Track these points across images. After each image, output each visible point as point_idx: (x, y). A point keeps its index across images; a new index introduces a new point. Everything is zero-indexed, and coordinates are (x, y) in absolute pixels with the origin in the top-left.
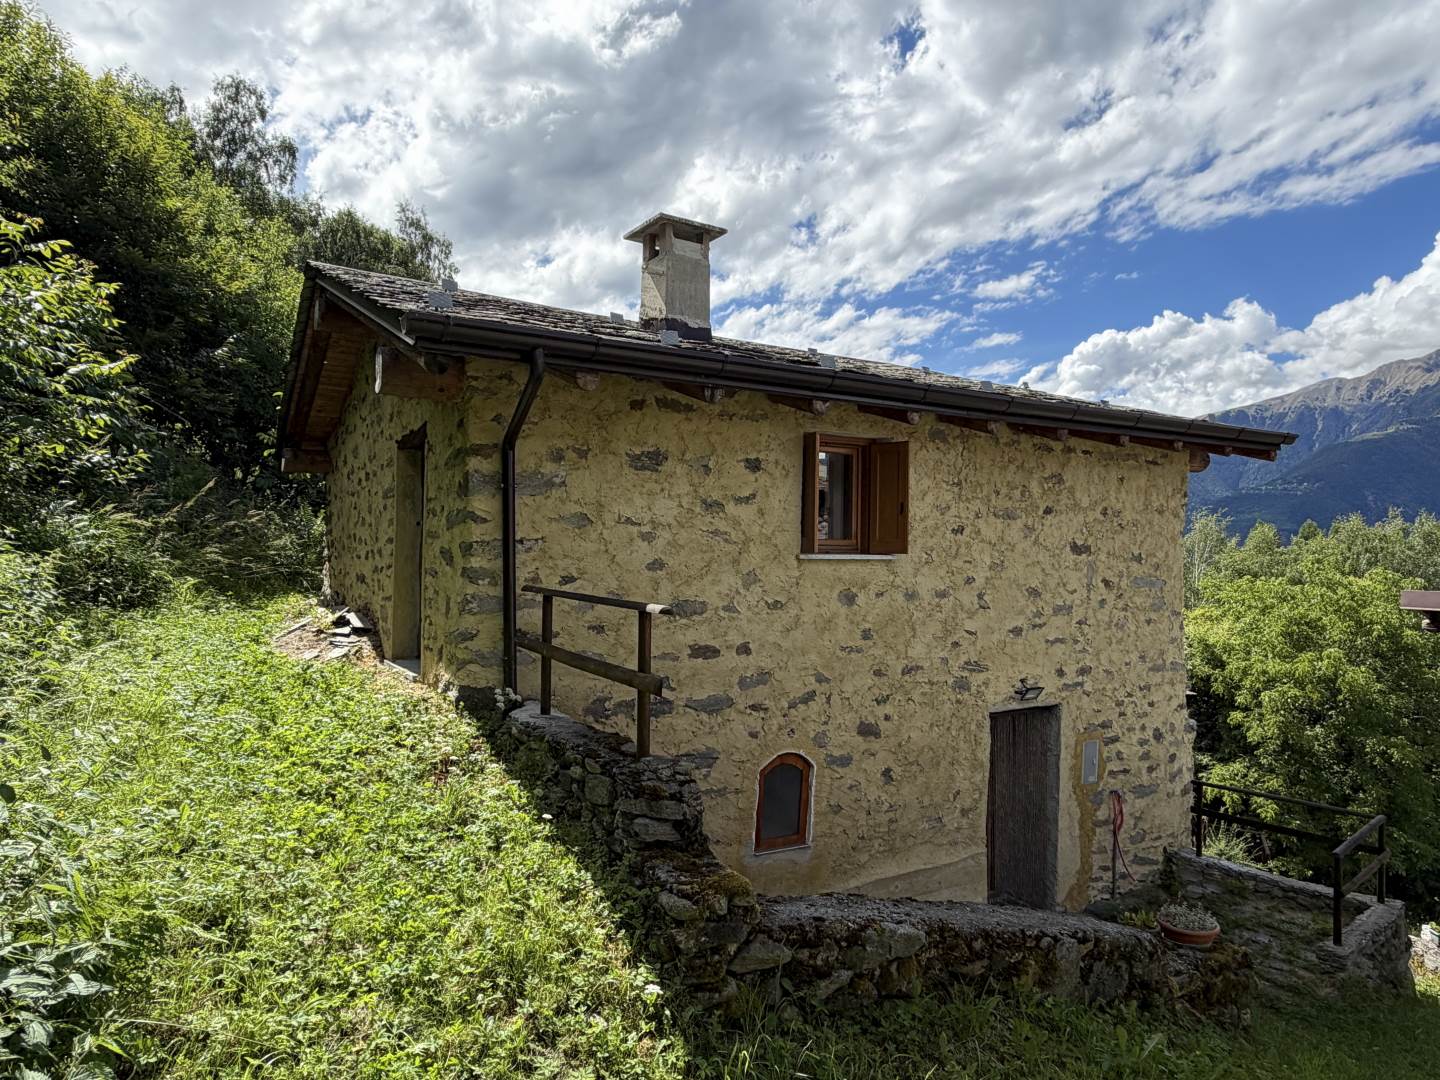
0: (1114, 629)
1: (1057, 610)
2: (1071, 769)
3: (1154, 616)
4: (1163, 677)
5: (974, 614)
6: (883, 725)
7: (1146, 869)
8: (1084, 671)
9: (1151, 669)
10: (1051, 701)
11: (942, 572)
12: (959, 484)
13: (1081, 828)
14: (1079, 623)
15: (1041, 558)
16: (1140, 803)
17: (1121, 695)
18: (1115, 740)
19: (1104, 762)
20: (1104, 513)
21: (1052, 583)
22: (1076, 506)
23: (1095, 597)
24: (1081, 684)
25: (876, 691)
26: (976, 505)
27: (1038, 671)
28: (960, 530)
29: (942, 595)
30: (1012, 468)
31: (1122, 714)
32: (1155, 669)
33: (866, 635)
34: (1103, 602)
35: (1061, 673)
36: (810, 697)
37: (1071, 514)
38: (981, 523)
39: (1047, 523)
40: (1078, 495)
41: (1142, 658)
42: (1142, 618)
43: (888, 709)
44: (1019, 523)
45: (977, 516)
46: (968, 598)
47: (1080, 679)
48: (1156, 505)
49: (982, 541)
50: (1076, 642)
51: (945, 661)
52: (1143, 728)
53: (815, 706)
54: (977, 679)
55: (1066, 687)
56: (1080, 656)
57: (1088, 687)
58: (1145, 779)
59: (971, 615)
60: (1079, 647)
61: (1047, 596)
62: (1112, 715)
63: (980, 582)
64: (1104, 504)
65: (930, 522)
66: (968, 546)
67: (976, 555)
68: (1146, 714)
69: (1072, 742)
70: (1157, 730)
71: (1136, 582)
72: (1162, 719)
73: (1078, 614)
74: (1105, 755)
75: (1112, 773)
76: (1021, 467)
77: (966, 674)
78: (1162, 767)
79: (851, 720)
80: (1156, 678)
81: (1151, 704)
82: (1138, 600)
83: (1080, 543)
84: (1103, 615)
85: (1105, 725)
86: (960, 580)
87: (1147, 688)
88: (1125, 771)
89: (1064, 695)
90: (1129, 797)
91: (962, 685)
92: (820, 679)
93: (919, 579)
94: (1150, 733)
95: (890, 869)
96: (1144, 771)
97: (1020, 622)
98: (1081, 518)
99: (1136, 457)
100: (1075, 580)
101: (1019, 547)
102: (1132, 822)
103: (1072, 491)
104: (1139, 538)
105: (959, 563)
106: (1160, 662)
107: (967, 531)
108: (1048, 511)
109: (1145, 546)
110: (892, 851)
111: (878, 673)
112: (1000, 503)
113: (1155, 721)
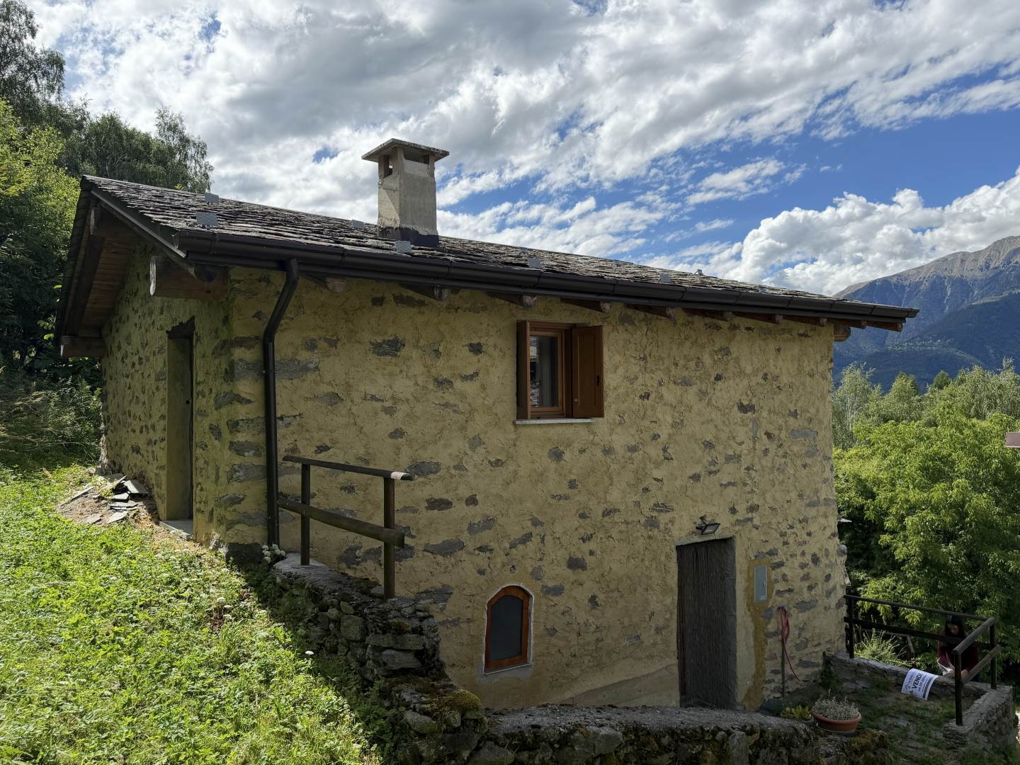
0: (776, 473)
1: (729, 459)
2: (747, 589)
3: (808, 461)
4: (818, 511)
5: (661, 463)
6: (589, 560)
7: (809, 671)
8: (753, 509)
9: (808, 505)
10: (727, 535)
11: (633, 431)
12: (644, 359)
13: (756, 638)
14: (748, 469)
15: (713, 416)
16: (803, 616)
17: (784, 527)
18: (781, 564)
19: (772, 583)
20: (765, 377)
21: (723, 436)
22: (742, 373)
23: (760, 447)
24: (751, 520)
25: (581, 531)
26: (659, 375)
27: (714, 510)
28: (646, 396)
29: (633, 449)
30: (688, 344)
31: (785, 543)
32: (812, 505)
33: (572, 485)
34: (766, 451)
35: (733, 511)
36: (527, 538)
37: (738, 380)
38: (664, 390)
39: (718, 388)
40: (743, 364)
41: (800, 496)
42: (799, 463)
43: (592, 545)
44: (694, 389)
45: (660, 384)
46: (654, 451)
47: (750, 515)
48: (807, 369)
49: (665, 404)
50: (745, 484)
51: (637, 504)
52: (803, 554)
53: (532, 545)
54: (663, 518)
55: (738, 522)
56: (749, 496)
57: (756, 521)
58: (806, 596)
59: (657, 465)
60: (748, 489)
61: (720, 448)
62: (776, 543)
63: (664, 437)
64: (765, 371)
65: (622, 390)
66: (653, 408)
67: (660, 416)
68: (805, 543)
69: (745, 567)
70: (814, 555)
71: (794, 433)
72: (818, 545)
73: (745, 462)
74: (773, 577)
75: (779, 592)
76: (695, 342)
77: (655, 514)
78: (820, 585)
79: (562, 555)
80: (812, 512)
81: (809, 534)
82: (795, 448)
83: (745, 403)
84: (766, 462)
85: (772, 553)
86: (647, 436)
87: (805, 520)
88: (790, 591)
89: (737, 528)
90: (793, 612)
91: (652, 523)
92: (536, 523)
93: (614, 437)
94: (808, 558)
95: (598, 681)
96: (805, 590)
97: (698, 469)
98: (745, 382)
99: (790, 331)
100: (742, 433)
101: (695, 408)
102: (797, 632)
103: (737, 360)
104: (794, 397)
105: (646, 423)
106: (815, 498)
107: (653, 396)
108: (718, 378)
109: (800, 404)
110: (600, 666)
111: (583, 516)
112: (677, 372)
113: (812, 548)
